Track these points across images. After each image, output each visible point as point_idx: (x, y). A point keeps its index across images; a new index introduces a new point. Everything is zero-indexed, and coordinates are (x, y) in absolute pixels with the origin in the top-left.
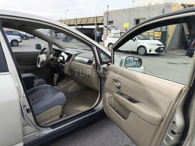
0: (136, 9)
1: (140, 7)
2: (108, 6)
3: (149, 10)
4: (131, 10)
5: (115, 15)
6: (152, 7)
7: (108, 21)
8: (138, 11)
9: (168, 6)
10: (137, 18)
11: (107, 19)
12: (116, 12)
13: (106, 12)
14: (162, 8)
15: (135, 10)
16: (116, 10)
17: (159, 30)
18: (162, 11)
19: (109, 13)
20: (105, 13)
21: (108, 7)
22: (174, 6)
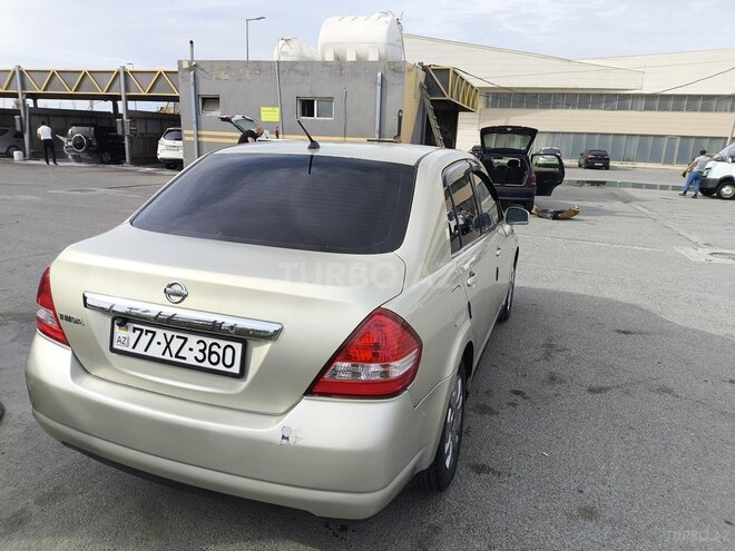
0: (301, 68)
1: (312, 63)
2: (191, 42)
3: (341, 75)
4: (282, 68)
5: (223, 76)
6: (351, 67)
7: (197, 96)
8: (308, 74)
9: (394, 70)
10: (307, 95)
11: (193, 88)
12: (228, 66)
13: (190, 63)
14: (379, 74)
15: (298, 68)
16: (228, 62)
17: (377, 138)
18: (379, 81)
19: (202, 66)
20: (186, 65)
21: (192, 47)
22: (410, 70)
